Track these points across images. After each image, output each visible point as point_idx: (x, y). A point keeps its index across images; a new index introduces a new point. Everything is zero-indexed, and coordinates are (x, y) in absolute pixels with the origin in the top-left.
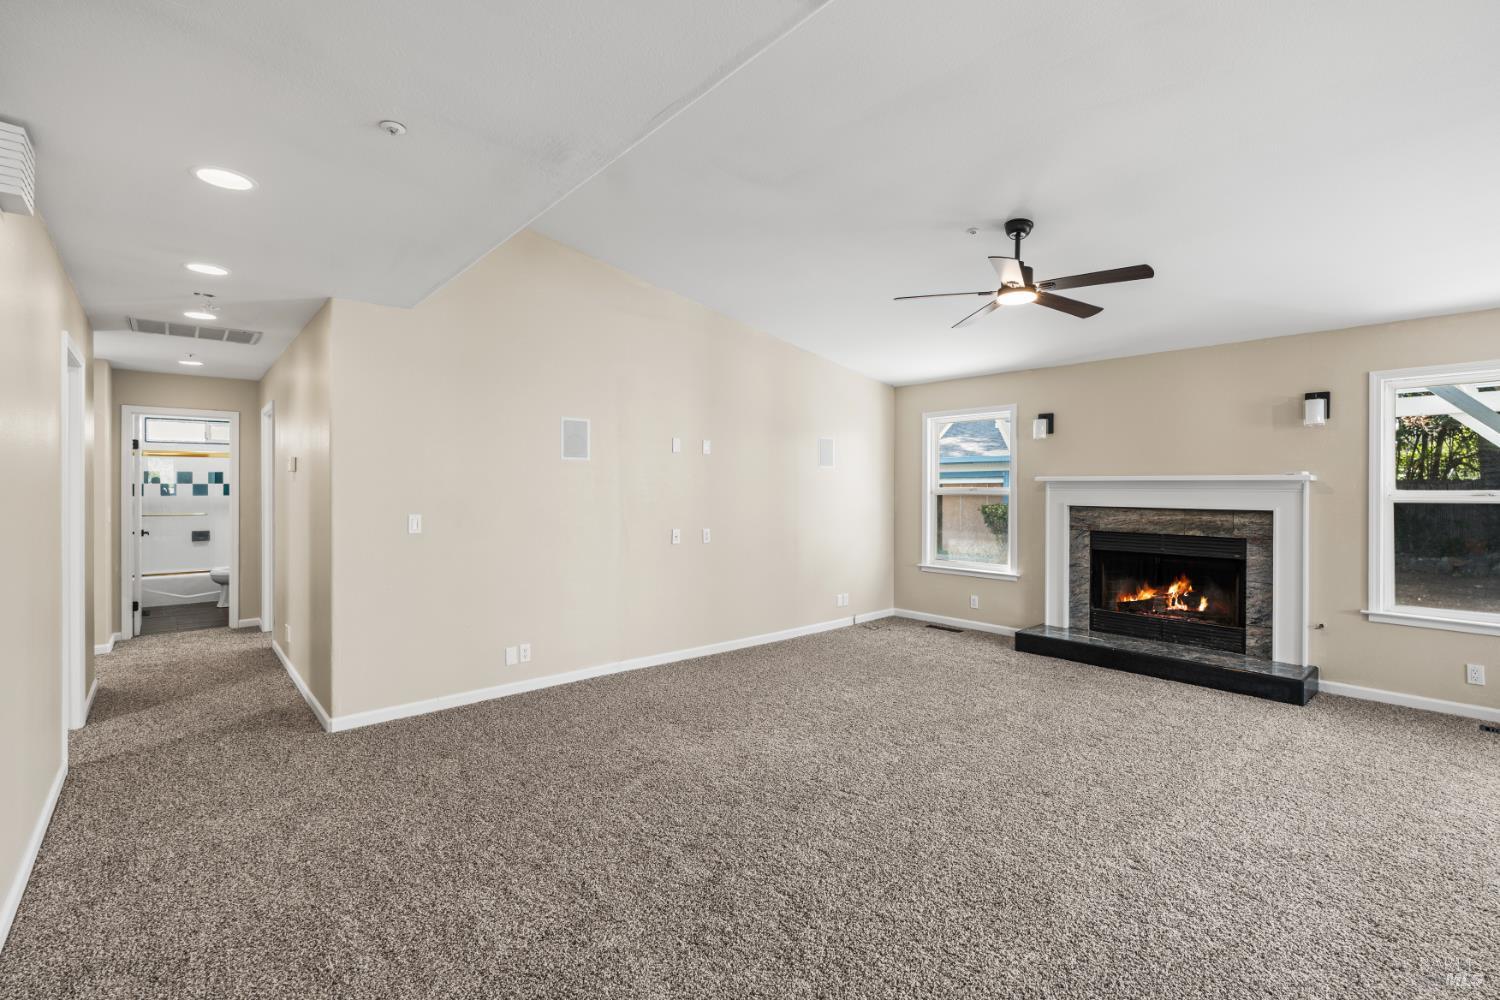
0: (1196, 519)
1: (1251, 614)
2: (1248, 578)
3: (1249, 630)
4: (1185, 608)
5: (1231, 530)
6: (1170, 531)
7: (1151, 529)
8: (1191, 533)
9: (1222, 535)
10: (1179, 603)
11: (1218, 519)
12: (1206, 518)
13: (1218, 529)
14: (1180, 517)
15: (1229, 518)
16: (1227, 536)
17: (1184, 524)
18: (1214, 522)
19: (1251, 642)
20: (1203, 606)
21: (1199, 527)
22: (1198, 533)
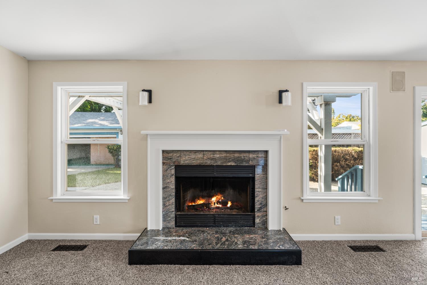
0: (232, 156)
1: (257, 206)
2: (256, 186)
3: (257, 214)
4: (220, 206)
5: (248, 161)
6: (219, 163)
7: (209, 162)
8: (229, 164)
9: (244, 164)
10: (217, 204)
11: (242, 155)
12: (236, 155)
13: (242, 161)
14: (224, 155)
15: (247, 155)
16: (247, 165)
17: (226, 159)
18: (241, 157)
19: (257, 221)
20: (229, 204)
21: (233, 160)
22: (233, 164)
